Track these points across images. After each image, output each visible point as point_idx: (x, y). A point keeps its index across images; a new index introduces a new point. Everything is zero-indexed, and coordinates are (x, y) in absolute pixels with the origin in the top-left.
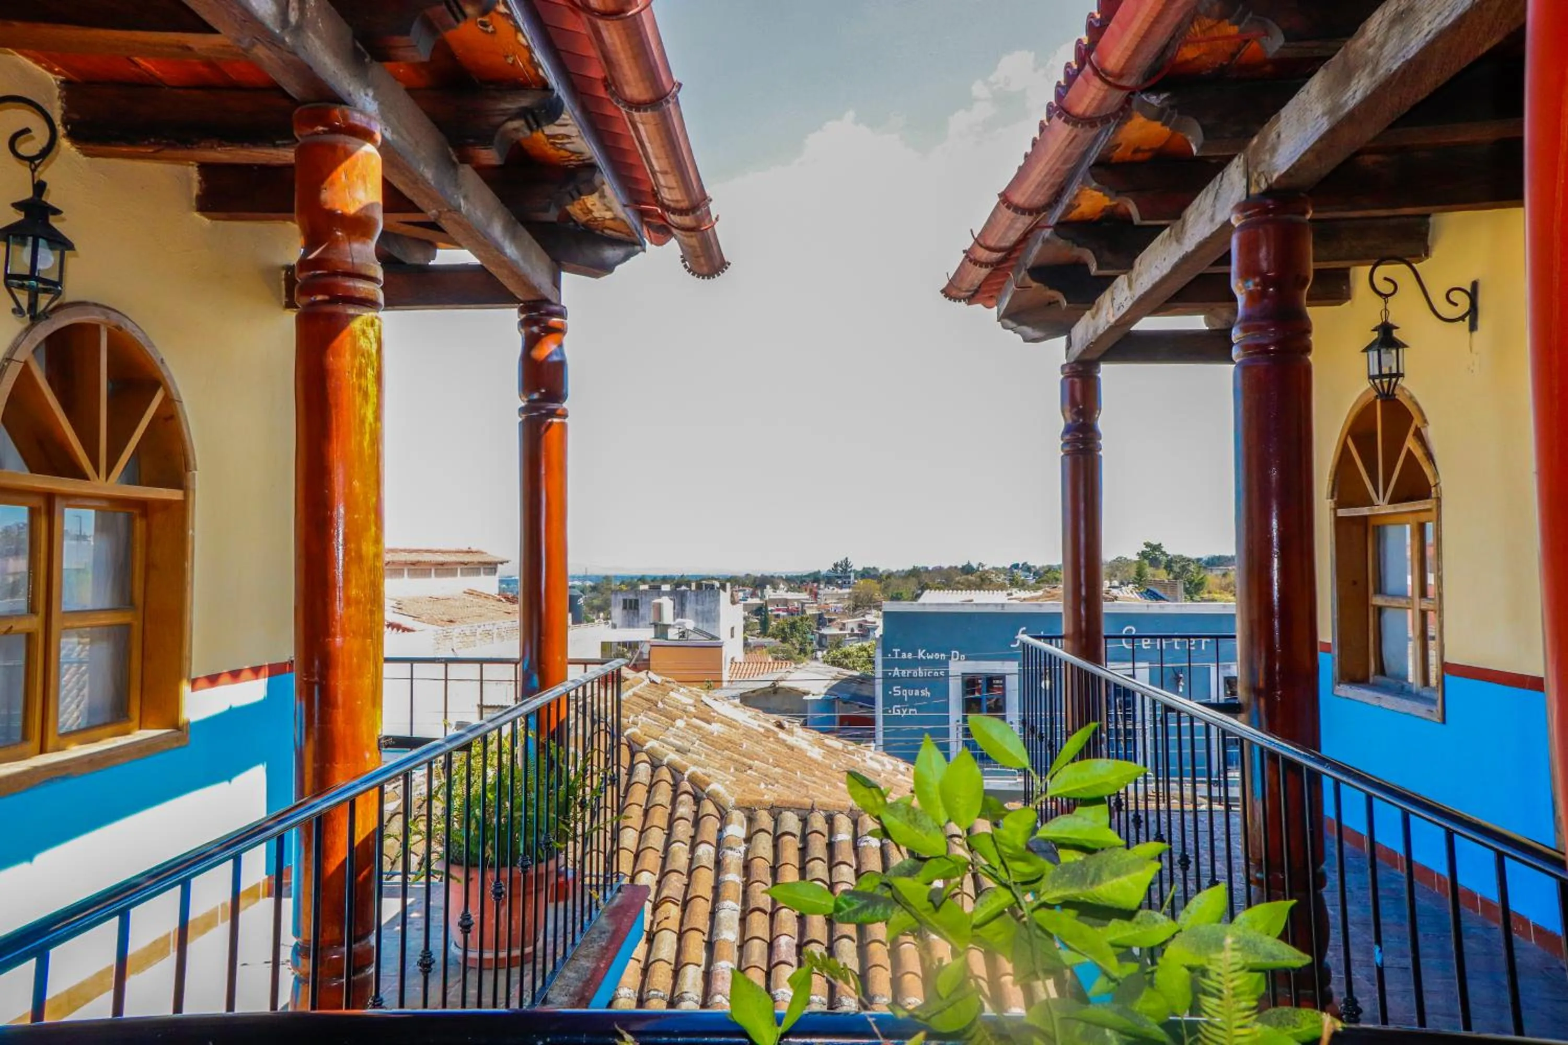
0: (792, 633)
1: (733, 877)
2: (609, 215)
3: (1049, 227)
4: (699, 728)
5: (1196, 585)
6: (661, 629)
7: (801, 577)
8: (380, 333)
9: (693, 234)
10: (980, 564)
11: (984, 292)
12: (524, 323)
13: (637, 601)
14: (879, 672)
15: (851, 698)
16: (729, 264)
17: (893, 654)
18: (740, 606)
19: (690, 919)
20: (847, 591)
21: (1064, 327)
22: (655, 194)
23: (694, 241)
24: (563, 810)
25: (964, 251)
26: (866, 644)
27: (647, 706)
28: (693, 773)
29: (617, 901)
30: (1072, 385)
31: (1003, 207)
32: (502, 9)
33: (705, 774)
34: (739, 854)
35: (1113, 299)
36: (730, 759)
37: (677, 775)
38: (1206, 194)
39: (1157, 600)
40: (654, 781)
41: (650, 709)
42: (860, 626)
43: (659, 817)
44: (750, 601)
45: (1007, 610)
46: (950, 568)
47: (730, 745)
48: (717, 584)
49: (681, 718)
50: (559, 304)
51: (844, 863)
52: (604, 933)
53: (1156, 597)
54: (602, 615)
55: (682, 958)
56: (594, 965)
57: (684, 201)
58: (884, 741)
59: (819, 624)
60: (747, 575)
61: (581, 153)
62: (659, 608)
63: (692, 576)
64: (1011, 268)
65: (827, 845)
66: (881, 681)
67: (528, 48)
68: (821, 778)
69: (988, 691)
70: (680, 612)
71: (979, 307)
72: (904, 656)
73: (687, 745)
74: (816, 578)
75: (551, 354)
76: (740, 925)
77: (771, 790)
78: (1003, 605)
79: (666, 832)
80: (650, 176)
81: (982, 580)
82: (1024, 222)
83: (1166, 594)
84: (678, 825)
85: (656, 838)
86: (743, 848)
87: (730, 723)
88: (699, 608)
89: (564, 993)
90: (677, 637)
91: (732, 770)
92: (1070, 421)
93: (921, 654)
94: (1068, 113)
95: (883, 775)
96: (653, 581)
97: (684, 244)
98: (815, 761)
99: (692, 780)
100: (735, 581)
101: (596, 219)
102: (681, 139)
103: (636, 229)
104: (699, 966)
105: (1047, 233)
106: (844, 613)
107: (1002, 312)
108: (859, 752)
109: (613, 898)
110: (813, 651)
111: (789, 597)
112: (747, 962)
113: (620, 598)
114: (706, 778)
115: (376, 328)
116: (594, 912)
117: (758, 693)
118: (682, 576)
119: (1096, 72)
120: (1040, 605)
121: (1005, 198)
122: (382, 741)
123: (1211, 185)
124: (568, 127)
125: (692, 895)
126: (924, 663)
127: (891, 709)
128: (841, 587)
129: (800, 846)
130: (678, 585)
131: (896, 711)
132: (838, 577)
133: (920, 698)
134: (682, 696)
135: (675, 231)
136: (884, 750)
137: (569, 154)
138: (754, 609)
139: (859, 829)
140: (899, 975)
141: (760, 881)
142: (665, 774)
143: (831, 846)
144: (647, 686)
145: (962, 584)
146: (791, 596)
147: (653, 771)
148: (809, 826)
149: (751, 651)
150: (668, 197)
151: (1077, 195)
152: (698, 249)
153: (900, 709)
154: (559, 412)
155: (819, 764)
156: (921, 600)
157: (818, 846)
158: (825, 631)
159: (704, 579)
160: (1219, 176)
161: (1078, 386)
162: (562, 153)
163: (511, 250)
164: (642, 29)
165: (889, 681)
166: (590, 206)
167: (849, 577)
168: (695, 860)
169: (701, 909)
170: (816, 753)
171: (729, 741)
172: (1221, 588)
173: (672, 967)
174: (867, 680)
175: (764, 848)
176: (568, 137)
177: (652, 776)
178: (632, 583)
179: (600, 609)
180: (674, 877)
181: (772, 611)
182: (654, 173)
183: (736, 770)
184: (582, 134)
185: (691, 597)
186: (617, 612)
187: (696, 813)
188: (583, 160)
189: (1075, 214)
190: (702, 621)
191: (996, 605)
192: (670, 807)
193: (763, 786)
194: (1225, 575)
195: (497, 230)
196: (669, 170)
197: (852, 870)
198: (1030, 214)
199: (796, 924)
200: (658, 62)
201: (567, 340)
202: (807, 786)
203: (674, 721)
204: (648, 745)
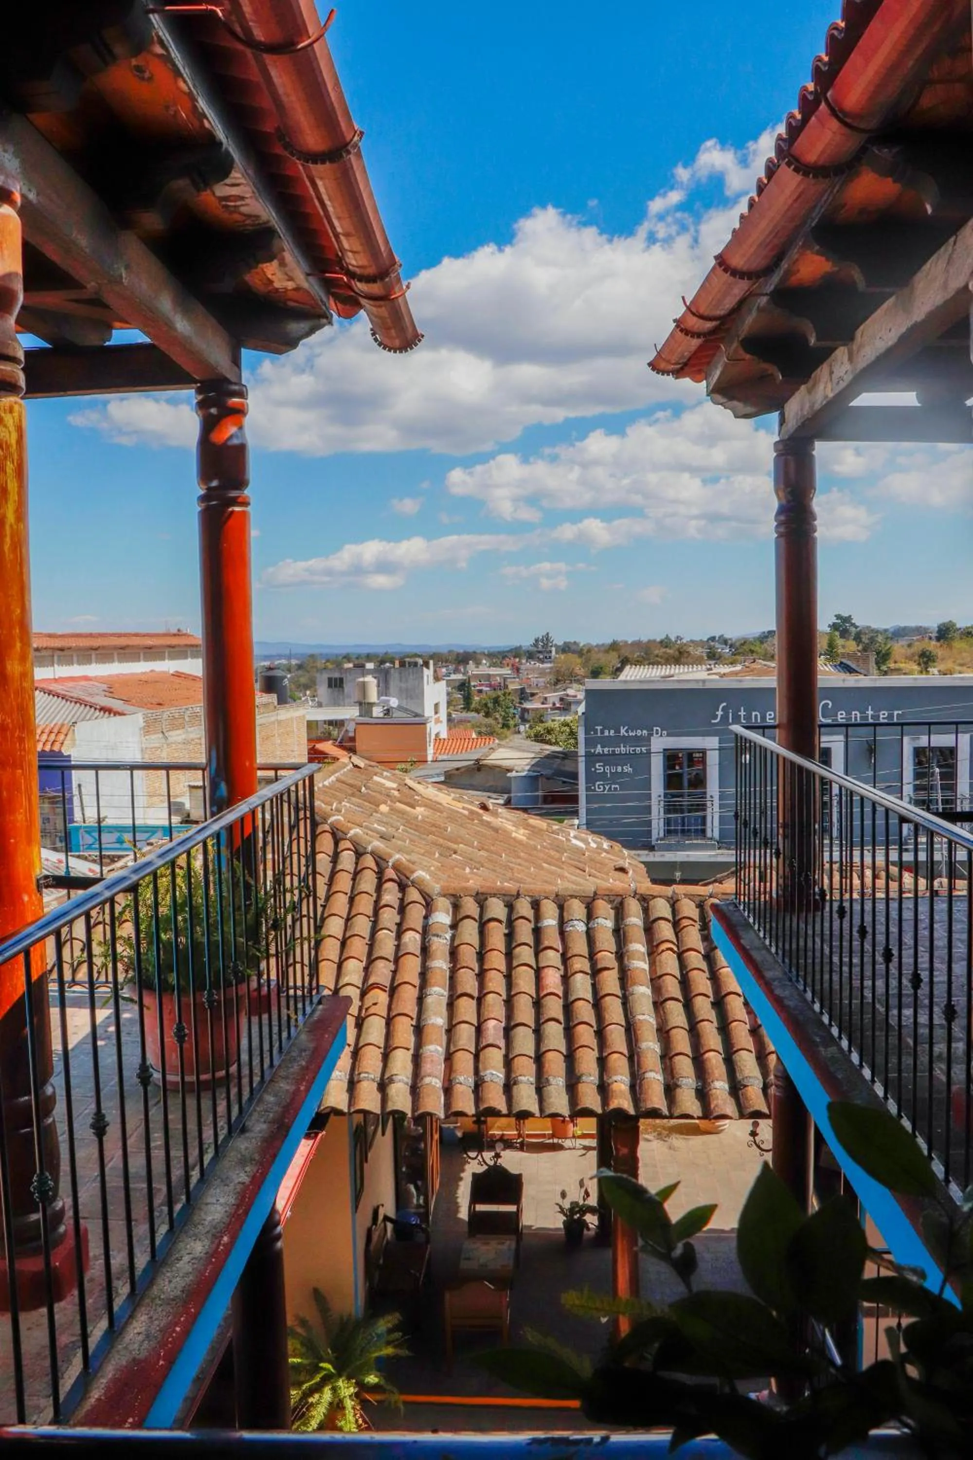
0: (495, 707)
1: (440, 964)
2: (290, 285)
3: (766, 294)
4: (403, 813)
5: (884, 655)
6: (365, 707)
7: (504, 652)
8: (20, 420)
9: (382, 303)
10: (678, 637)
11: (694, 366)
12: (202, 405)
13: (341, 680)
14: (582, 750)
15: (554, 774)
16: (423, 336)
17: (596, 731)
18: (444, 683)
19: (397, 1005)
20: (549, 665)
21: (777, 403)
22: (340, 261)
23: (384, 312)
24: (253, 933)
25: (675, 321)
26: (569, 718)
27: (350, 792)
28: (398, 860)
29: (317, 1014)
30: (786, 464)
31: (720, 271)
32: (159, 50)
33: (409, 861)
34: (445, 941)
35: (831, 373)
36: (435, 843)
37: (381, 862)
38: (938, 259)
39: (850, 673)
40: (359, 868)
41: (353, 795)
42: (562, 699)
43: (365, 904)
44: (453, 677)
45: (708, 686)
46: (649, 641)
47: (434, 829)
48: (420, 661)
49: (385, 803)
50: (239, 383)
51: (551, 948)
52: (305, 1051)
53: (850, 670)
54: (308, 692)
55: (391, 1042)
56: (294, 1088)
57: (371, 266)
58: (587, 819)
59: (521, 699)
60: (450, 652)
61: (257, 217)
62: (363, 687)
63: (396, 653)
64: (722, 339)
65: (533, 930)
66: (583, 759)
67: (190, 95)
68: (526, 860)
69: (689, 767)
70: (384, 690)
71: (686, 382)
72: (606, 733)
73: (391, 831)
74: (516, 652)
75: (231, 437)
76: (447, 1010)
77: (476, 874)
78: (704, 681)
79: (372, 919)
80: (333, 239)
81: (680, 653)
82: (741, 287)
83: (858, 666)
84: (384, 913)
85: (362, 926)
86: (448, 936)
87: (433, 806)
88: (403, 685)
89: (262, 1120)
90: (381, 715)
91: (437, 855)
92: (784, 502)
93: (623, 731)
94: (797, 160)
95: (587, 854)
96: (357, 658)
97: (373, 314)
98: (520, 842)
99: (396, 868)
100: (439, 658)
101: (277, 289)
102: (365, 196)
103: (322, 301)
104: (408, 1049)
105: (764, 300)
106: (546, 687)
107: (711, 388)
108: (563, 831)
109: (313, 1011)
110: (515, 726)
111: (491, 673)
112: (455, 1046)
113: (325, 676)
114: (411, 865)
115: (16, 414)
116: (293, 1029)
117: (463, 770)
118: (386, 653)
119: (834, 112)
120: (740, 681)
121: (721, 261)
122: (42, 882)
123: (943, 249)
124: (242, 187)
125: (400, 981)
126: (625, 740)
127: (594, 786)
128: (543, 662)
129: (506, 931)
130: (382, 662)
131: (599, 787)
132: (540, 652)
133: (623, 774)
134: (385, 781)
135: (363, 301)
136: (588, 828)
137: (244, 218)
138: (457, 684)
139: (565, 914)
140: (605, 1054)
141: (467, 967)
142: (369, 861)
143: (537, 932)
144: (350, 771)
145: (661, 657)
146: (493, 671)
147: (358, 859)
148: (515, 912)
149: (455, 726)
150: (354, 262)
151: (797, 260)
152: (389, 321)
153: (603, 785)
154: (240, 500)
155: (523, 845)
156: (622, 677)
157: (524, 932)
158: (527, 705)
159: (408, 657)
160: (952, 239)
161: (792, 465)
162: (236, 217)
163: (182, 325)
164: (315, 64)
165: (591, 758)
166: (270, 276)
167: (551, 652)
168: (402, 948)
169: (408, 995)
170: (520, 834)
171: (434, 825)
172: (906, 658)
173: (382, 1050)
174: (568, 756)
175: (471, 935)
176: (242, 198)
177: (357, 864)
178: (337, 661)
179: (306, 687)
180: (380, 964)
181: (474, 686)
182: (337, 236)
183: (440, 855)
184: (257, 195)
185: (395, 675)
186: (323, 690)
187: (402, 900)
188: (259, 224)
189: (794, 280)
190: (406, 699)
191: (697, 681)
192: (375, 895)
193: (468, 870)
194: (910, 646)
195: (166, 304)
196: (353, 232)
197: (559, 955)
198: (749, 278)
199: (504, 1009)
200: (336, 105)
201: (247, 421)
202: (512, 869)
203: (378, 806)
204: (352, 832)
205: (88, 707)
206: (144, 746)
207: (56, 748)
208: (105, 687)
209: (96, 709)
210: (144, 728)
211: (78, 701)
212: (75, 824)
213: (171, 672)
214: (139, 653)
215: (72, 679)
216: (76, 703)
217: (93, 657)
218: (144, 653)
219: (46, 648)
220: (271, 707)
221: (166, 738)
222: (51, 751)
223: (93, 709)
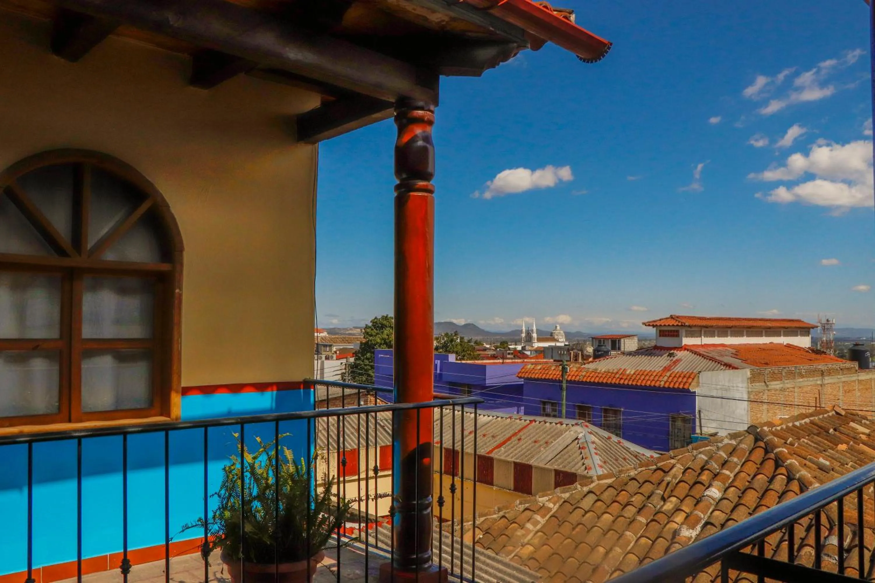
4: (861, 453)
27: (816, 432)
37: (804, 488)
40: (786, 490)
41: (818, 435)
49: (847, 443)
86: (839, 558)
134: (861, 427)
142: (795, 485)
144: (830, 416)
147: (788, 482)
177: (786, 486)
203: (837, 445)
204: (789, 462)
205: (717, 363)
206: (750, 390)
207: (686, 387)
208: (734, 351)
209: (721, 364)
210: (750, 378)
211: (712, 359)
212: (696, 435)
213: (785, 344)
214: (762, 331)
215: (714, 345)
216: (710, 360)
217: (729, 332)
218: (766, 331)
219: (695, 326)
220: (854, 371)
221: (767, 386)
222: (683, 388)
223: (719, 365)
